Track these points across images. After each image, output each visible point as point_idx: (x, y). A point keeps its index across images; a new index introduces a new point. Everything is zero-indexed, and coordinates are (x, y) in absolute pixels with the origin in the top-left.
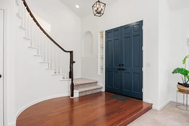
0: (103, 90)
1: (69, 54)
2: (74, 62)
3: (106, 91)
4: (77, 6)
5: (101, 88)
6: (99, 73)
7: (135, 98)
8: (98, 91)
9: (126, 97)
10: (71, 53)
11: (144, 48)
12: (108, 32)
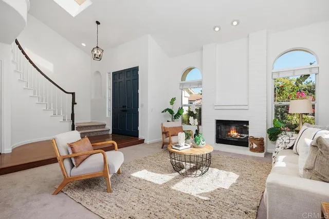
0: (111, 132)
1: (71, 95)
2: (76, 104)
3: (112, 133)
4: (84, 45)
5: (109, 130)
6: (107, 116)
7: (132, 136)
8: (105, 133)
9: (127, 137)
10: (73, 94)
11: (140, 91)
12: (114, 74)
